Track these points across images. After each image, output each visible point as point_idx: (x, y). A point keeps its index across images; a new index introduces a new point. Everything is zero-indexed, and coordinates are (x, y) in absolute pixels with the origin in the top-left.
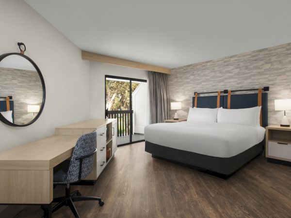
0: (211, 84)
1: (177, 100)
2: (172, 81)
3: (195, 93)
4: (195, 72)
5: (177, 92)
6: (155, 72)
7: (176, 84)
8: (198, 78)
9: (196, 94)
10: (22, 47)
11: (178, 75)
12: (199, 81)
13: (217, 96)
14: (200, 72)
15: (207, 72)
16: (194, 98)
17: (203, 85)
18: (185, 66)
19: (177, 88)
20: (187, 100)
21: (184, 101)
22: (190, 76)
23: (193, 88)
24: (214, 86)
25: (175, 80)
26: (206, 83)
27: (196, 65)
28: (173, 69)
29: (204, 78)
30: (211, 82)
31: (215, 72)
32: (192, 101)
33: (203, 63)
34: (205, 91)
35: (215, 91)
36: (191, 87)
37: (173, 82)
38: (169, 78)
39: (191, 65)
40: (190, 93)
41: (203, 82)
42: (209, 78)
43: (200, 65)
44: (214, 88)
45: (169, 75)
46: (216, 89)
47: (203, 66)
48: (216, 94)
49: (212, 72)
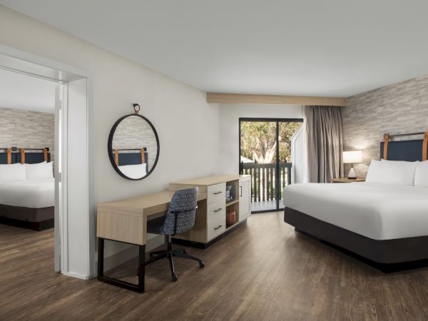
0: (413, 119)
1: (356, 146)
2: (348, 117)
3: (385, 135)
4: (386, 101)
5: (357, 134)
6: (317, 107)
7: (354, 121)
8: (391, 110)
9: (387, 137)
10: (137, 108)
11: (358, 107)
12: (394, 115)
13: (422, 141)
14: (394, 100)
15: (406, 99)
16: (382, 144)
17: (399, 121)
18: (368, 92)
19: (355, 128)
20: (373, 147)
21: (368, 148)
22: (377, 107)
23: (383, 127)
24: (417, 122)
25: (354, 115)
26: (403, 118)
27: (388, 88)
28: (349, 98)
29: (400, 110)
30: (413, 116)
31: (419, 97)
32: (379, 149)
33: (399, 84)
34: (403, 132)
35: (420, 131)
36: (379, 126)
37: (350, 119)
38: (344, 113)
39: (379, 89)
40: (378, 136)
41: (400, 115)
42: (409, 108)
43: (394, 87)
44: (419, 125)
45: (344, 107)
46: (421, 128)
47: (399, 90)
48: (421, 137)
49: (414, 99)
